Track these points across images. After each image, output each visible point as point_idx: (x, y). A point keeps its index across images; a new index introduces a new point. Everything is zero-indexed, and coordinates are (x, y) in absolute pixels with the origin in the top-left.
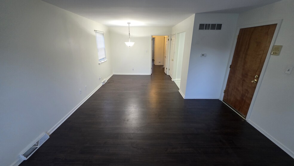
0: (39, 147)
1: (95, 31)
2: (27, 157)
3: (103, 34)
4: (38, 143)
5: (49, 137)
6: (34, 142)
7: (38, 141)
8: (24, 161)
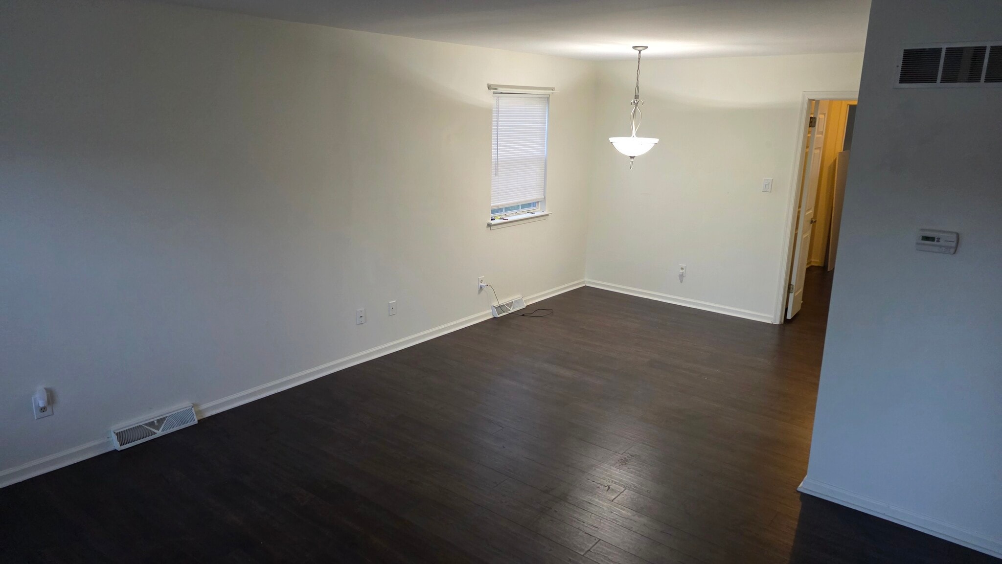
0: (159, 433)
1: (490, 87)
2: (121, 445)
3: (548, 98)
4: (160, 421)
5: (196, 422)
6: (153, 415)
7: (164, 419)
8: (116, 450)
